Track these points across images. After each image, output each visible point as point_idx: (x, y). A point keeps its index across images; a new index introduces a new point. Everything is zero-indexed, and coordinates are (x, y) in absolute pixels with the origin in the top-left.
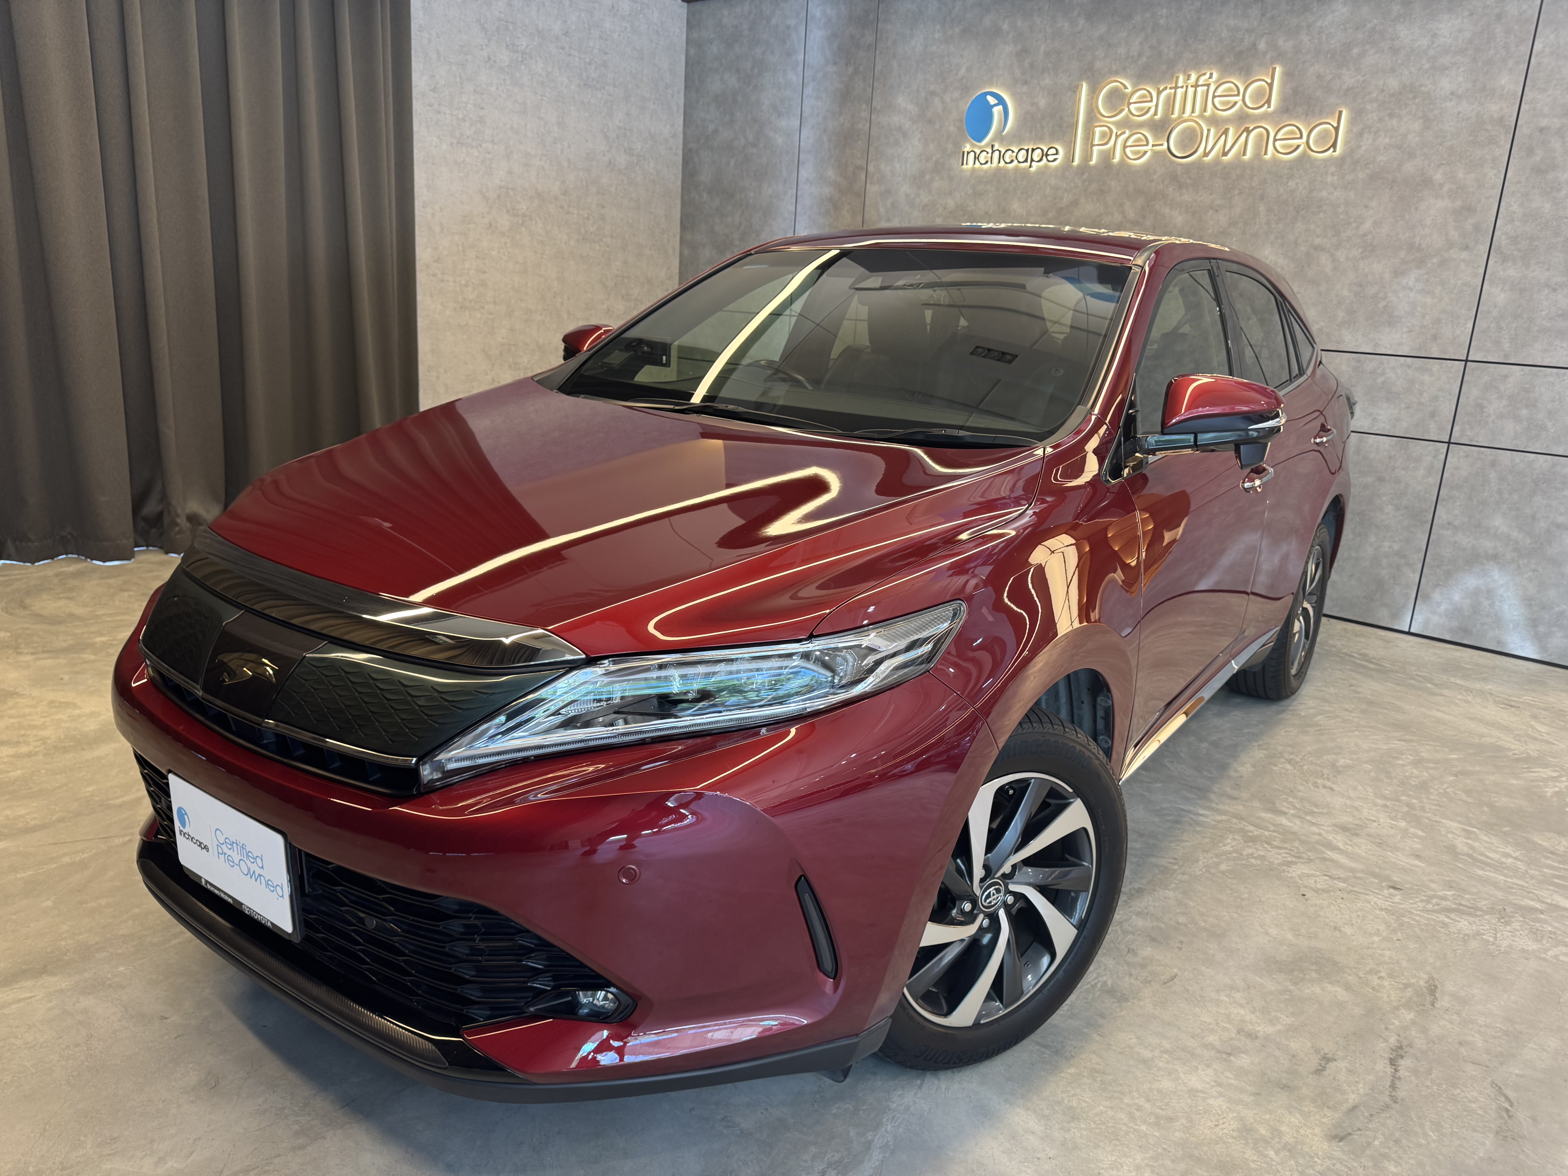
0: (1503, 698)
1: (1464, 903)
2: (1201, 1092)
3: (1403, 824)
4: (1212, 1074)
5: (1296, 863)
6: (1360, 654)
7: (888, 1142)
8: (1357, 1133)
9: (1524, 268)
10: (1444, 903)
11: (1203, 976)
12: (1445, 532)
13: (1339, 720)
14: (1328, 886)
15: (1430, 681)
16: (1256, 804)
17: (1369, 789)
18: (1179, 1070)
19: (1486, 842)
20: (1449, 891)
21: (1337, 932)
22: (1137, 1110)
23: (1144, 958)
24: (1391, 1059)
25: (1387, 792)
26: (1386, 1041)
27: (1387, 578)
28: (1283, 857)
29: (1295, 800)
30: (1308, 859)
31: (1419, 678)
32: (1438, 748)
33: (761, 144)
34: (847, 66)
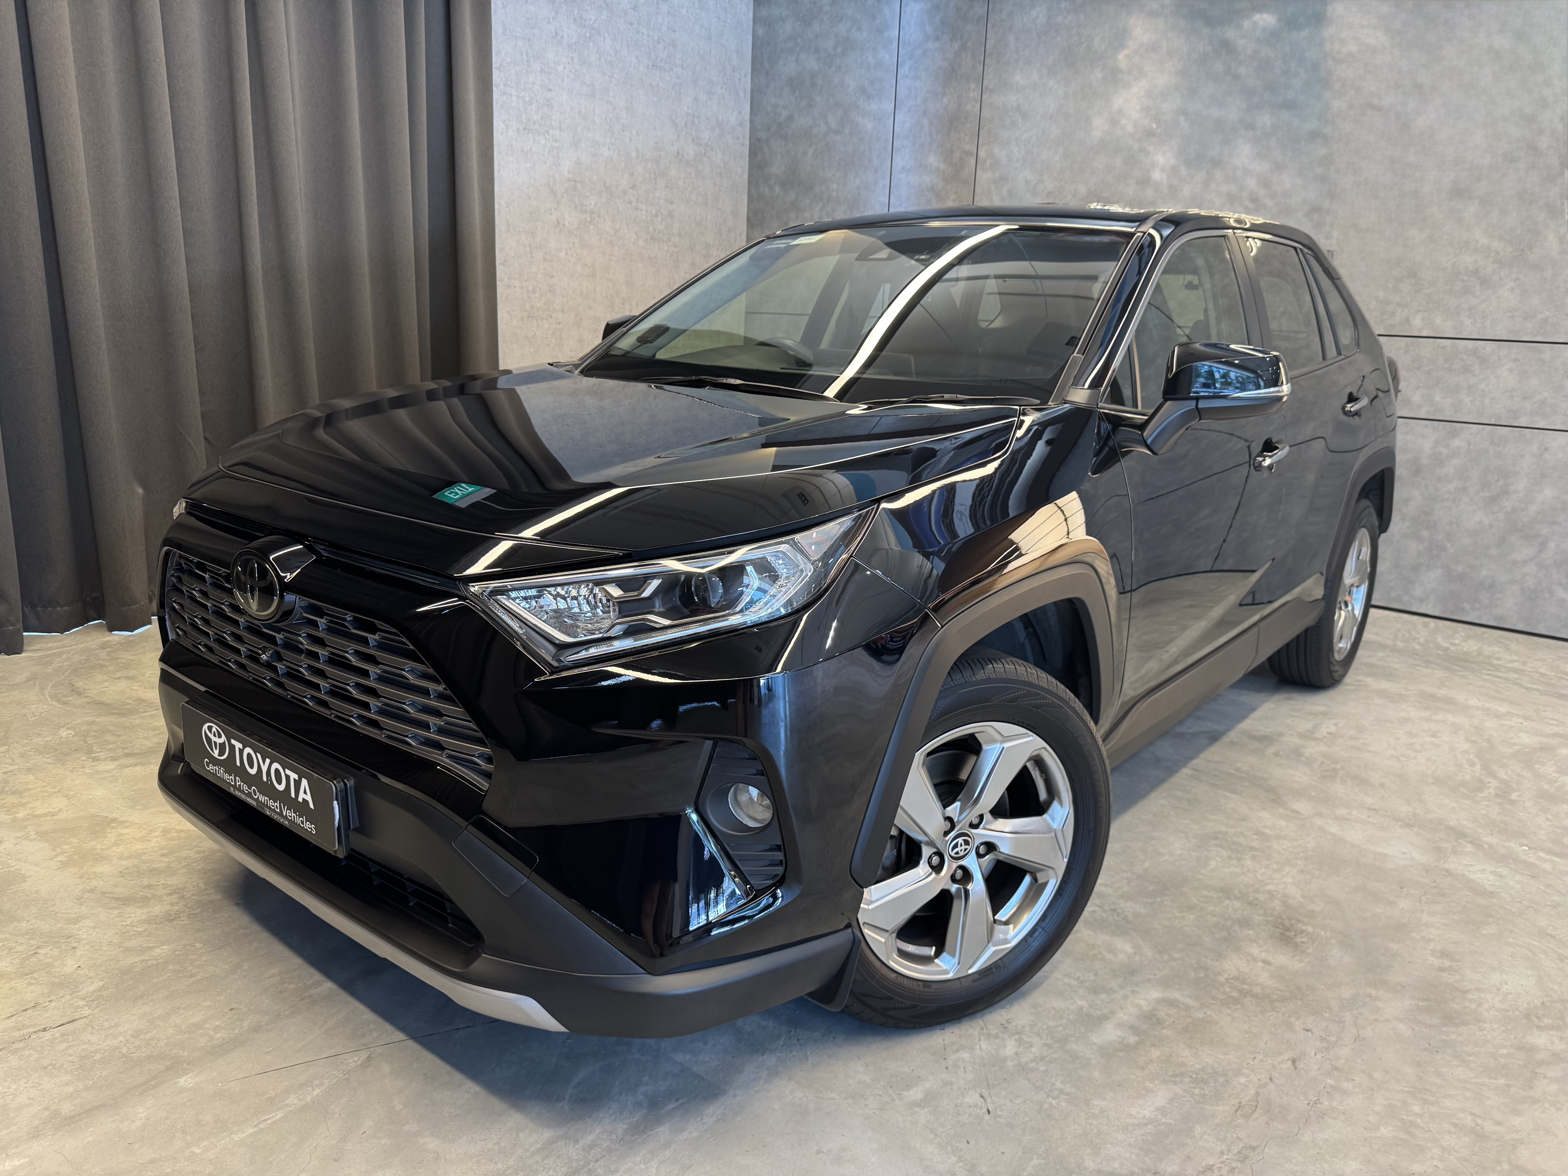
33: (847, 131)
34: (952, 40)
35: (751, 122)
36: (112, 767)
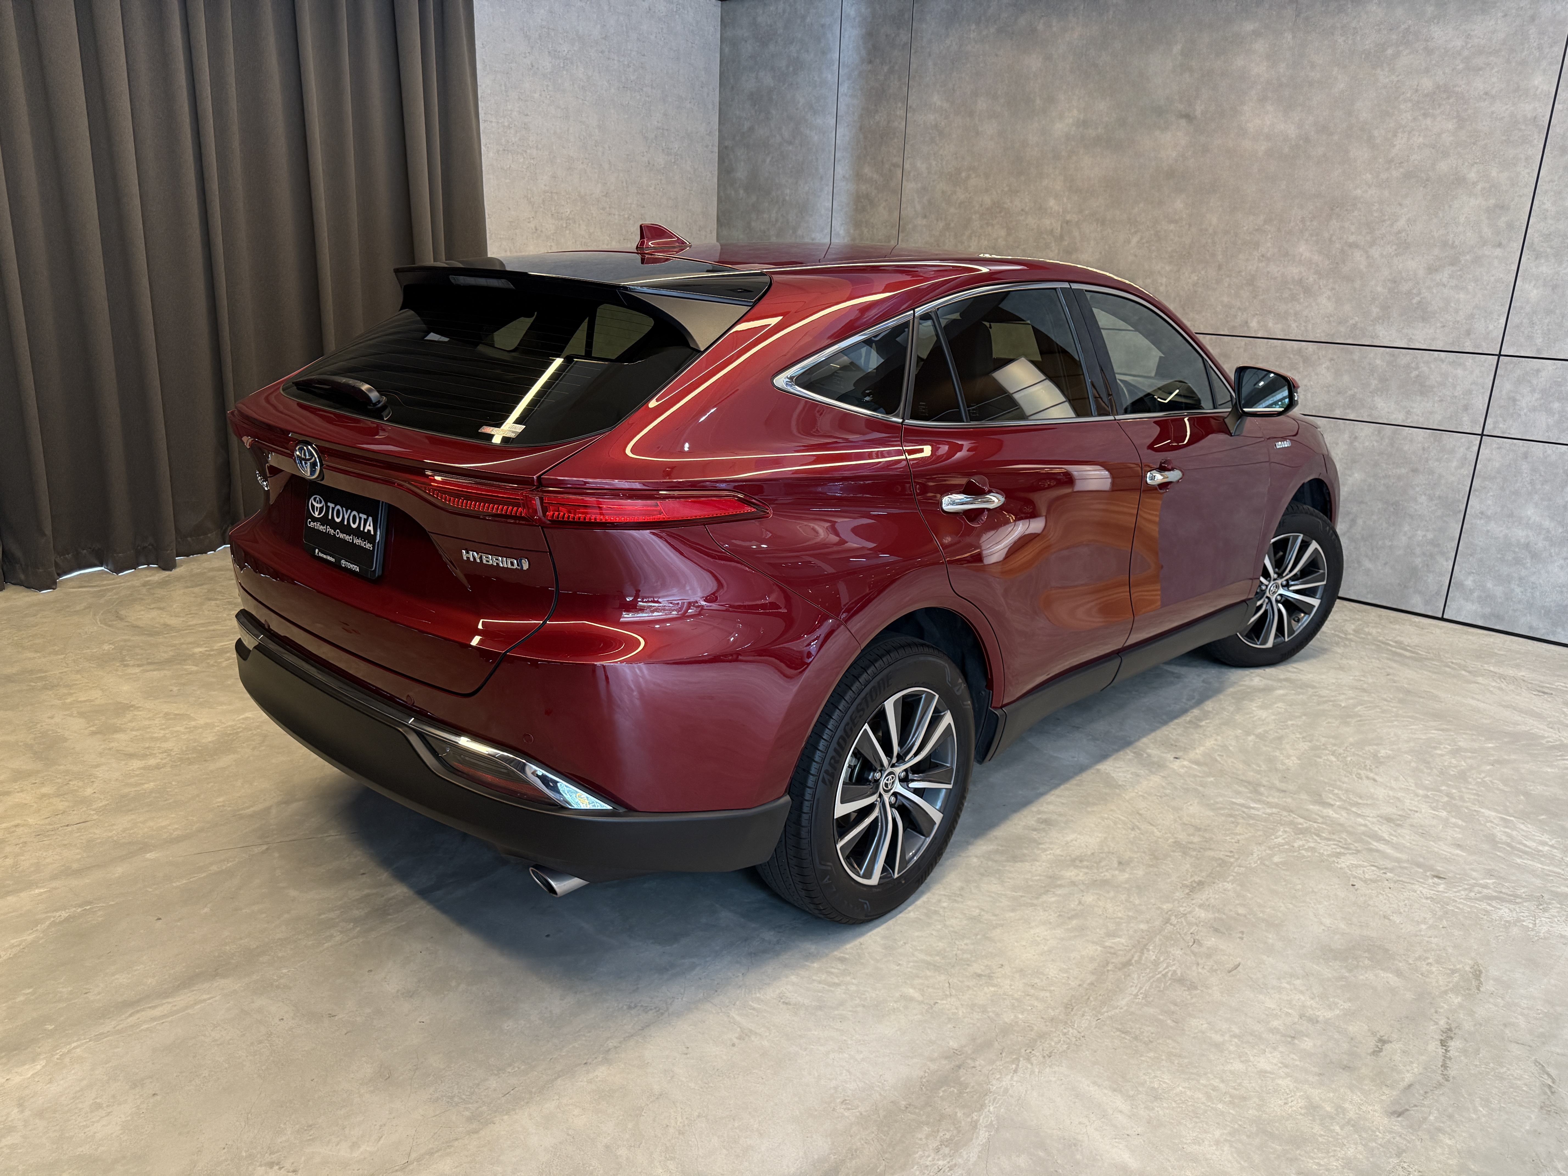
0: (1536, 684)
1: (1504, 891)
2: (1270, 1073)
3: (1444, 814)
4: (1279, 1056)
5: (1344, 854)
6: (1396, 642)
7: (992, 1121)
8: (1415, 1108)
9: (1556, 265)
10: (1485, 891)
11: (1265, 964)
12: (1478, 522)
13: (1378, 710)
14: (1376, 876)
15: (1464, 668)
16: (1304, 796)
17: (1410, 780)
18: (1249, 1052)
19: (1523, 830)
20: (1489, 879)
21: (1387, 921)
22: (1213, 1090)
23: (1208, 948)
24: (1441, 1040)
25: (1427, 782)
26: (1437, 1023)
27: (1420, 566)
28: (1332, 849)
29: (1340, 792)
30: (1355, 850)
31: (1454, 666)
32: (1474, 737)
33: (797, 142)
34: (882, 65)
35: (720, 131)
36: (137, 671)
